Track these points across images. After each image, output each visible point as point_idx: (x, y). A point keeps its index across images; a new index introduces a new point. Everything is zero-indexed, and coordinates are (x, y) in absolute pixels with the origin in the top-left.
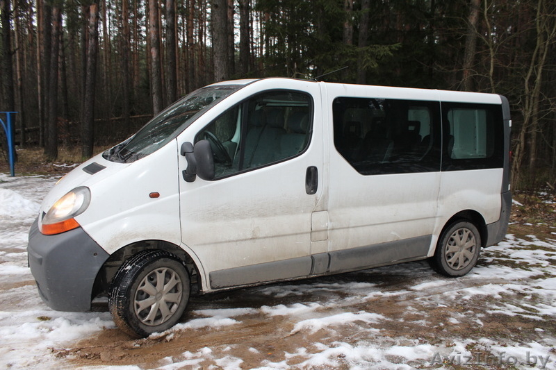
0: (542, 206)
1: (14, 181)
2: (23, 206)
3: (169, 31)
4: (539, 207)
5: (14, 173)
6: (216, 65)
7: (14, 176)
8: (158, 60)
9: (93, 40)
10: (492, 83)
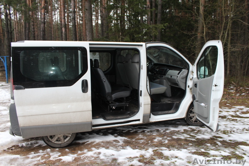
0: (228, 93)
1: (7, 85)
2: (5, 96)
3: (73, 20)
4: (226, 93)
5: (8, 82)
6: (87, 34)
7: (8, 83)
8: (65, 33)
9: (43, 25)
10: (205, 38)
